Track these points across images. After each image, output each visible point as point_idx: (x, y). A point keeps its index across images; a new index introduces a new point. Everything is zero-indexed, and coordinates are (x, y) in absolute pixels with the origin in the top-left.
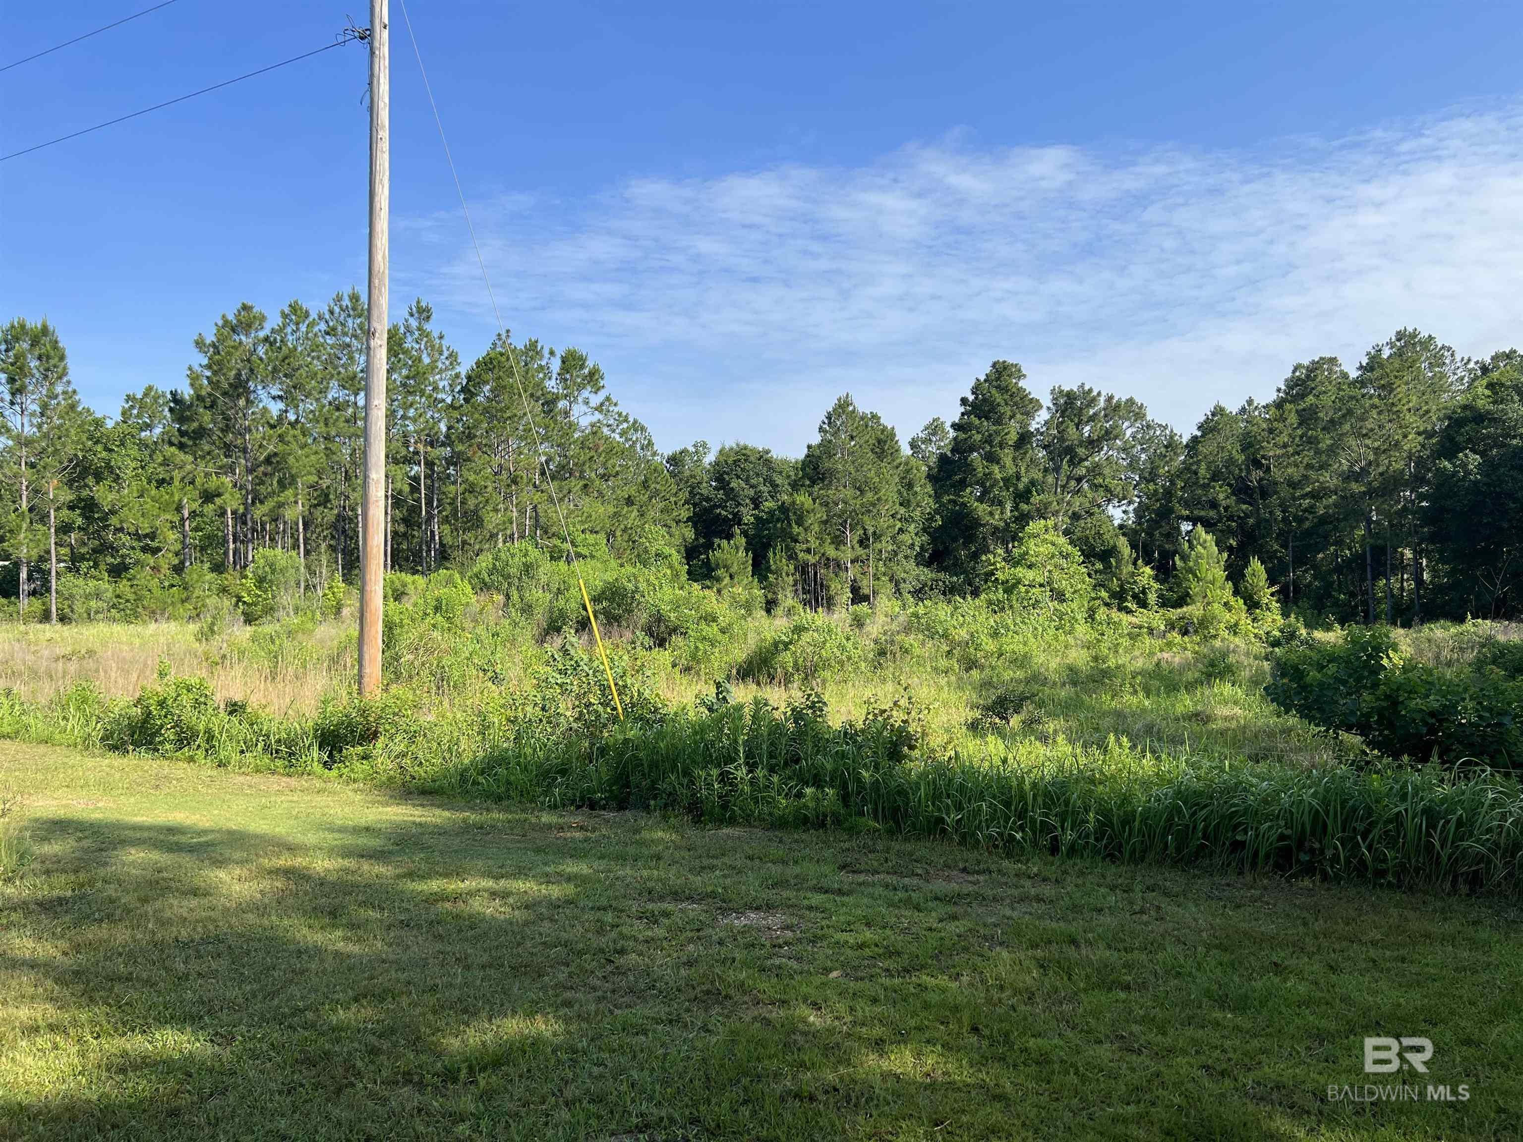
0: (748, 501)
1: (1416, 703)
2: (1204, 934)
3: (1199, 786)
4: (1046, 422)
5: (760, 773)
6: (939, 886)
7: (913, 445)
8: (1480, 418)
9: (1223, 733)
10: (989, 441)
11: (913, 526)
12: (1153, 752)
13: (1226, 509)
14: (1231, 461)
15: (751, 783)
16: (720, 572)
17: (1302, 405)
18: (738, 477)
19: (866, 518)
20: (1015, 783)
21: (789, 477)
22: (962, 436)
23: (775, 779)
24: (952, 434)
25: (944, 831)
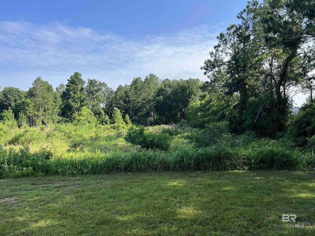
0: (13, 100)
1: (148, 139)
2: (110, 186)
3: (111, 157)
4: (87, 86)
5: (11, 166)
6: (56, 185)
7: (57, 89)
8: (163, 90)
9: (120, 147)
10: (74, 89)
11: (57, 107)
12: (105, 152)
13: (122, 105)
14: (123, 96)
15: (9, 168)
16: (5, 118)
17: (135, 86)
18: (10, 95)
19: (45, 105)
20: (74, 161)
21: (24, 95)
22: (68, 88)
23: (16, 167)
24: (66, 87)
25: (58, 173)
